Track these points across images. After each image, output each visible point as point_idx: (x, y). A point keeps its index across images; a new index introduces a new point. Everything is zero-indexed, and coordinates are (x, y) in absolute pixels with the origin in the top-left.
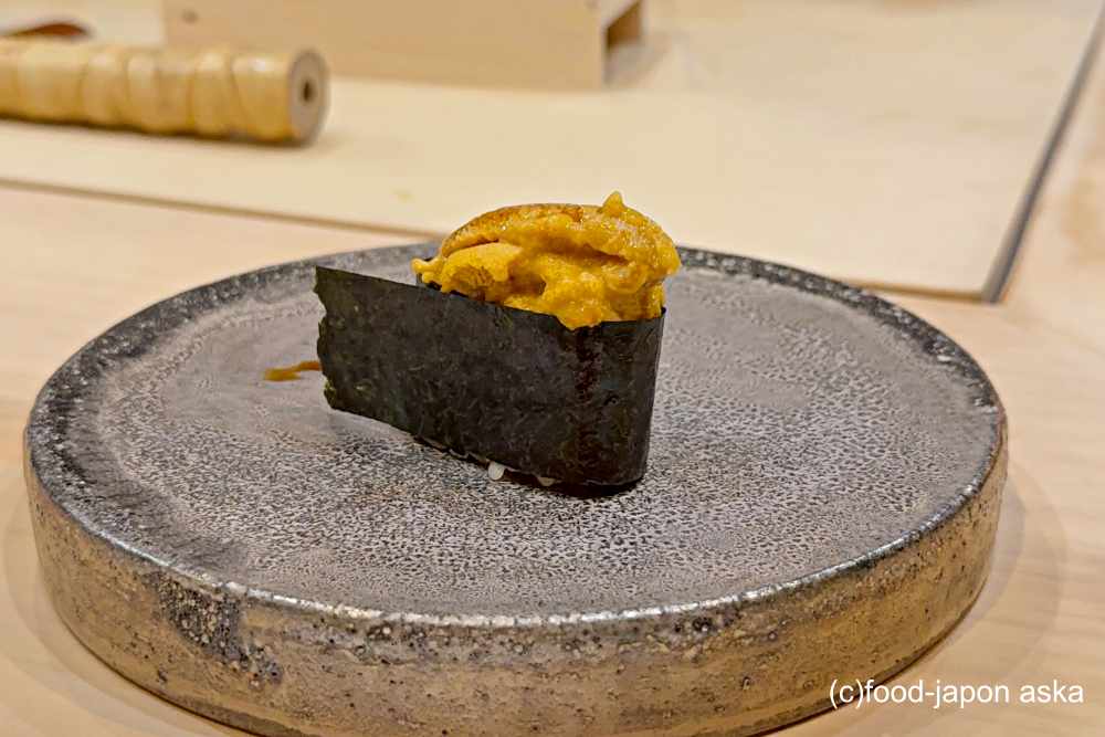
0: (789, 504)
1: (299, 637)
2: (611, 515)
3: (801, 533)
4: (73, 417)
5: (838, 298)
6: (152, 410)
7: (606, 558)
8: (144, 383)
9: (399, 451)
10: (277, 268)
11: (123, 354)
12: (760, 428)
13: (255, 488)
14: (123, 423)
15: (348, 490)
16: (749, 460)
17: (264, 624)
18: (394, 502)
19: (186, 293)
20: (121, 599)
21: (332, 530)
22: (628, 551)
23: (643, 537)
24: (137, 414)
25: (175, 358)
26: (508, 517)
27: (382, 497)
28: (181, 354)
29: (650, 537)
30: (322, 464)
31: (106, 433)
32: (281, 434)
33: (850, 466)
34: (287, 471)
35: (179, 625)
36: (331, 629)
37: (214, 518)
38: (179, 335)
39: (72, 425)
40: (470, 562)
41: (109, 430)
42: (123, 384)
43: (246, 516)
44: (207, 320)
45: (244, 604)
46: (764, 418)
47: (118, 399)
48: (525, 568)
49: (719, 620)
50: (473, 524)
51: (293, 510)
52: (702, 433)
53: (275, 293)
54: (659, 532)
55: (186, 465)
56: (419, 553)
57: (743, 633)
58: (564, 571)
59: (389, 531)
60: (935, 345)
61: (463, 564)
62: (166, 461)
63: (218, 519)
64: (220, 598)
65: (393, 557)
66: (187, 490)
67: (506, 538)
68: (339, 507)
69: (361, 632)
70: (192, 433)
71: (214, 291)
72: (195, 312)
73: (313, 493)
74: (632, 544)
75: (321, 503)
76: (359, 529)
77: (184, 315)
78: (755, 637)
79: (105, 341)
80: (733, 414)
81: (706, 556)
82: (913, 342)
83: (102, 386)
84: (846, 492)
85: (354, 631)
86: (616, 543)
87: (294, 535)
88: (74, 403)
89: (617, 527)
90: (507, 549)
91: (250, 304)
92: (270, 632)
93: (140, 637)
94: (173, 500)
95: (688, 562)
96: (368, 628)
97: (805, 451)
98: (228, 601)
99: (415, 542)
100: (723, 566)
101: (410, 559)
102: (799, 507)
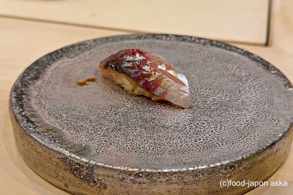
0: (244, 123)
1: (113, 177)
2: (194, 130)
3: (251, 134)
4: (24, 102)
5: (237, 52)
6: (47, 98)
7: (198, 145)
8: (42, 89)
9: (125, 109)
10: (70, 46)
11: (33, 79)
12: (227, 97)
13: (86, 125)
14: (39, 103)
15: (114, 124)
16: (227, 108)
17: (102, 173)
18: (129, 128)
19: (45, 56)
20: (52, 164)
21: (114, 139)
22: (203, 142)
23: (206, 137)
24: (43, 100)
25: (49, 79)
26: (164, 132)
27: (125, 127)
28: (50, 77)
29: (208, 137)
30: (103, 115)
31: (36, 107)
32: (88, 105)
33: (257, 110)
34: (94, 118)
35: (73, 173)
36: (123, 174)
37: (77, 136)
38: (47, 71)
39: (25, 105)
40: (158, 148)
41: (36, 106)
42: (36, 90)
43: (87, 136)
44: (55, 65)
45: (95, 167)
46: (227, 93)
47: (35, 95)
48: (175, 150)
49: (236, 165)
50: (155, 135)
51: (100, 132)
52: (210, 99)
53: (72, 55)
54: (210, 135)
55: (63, 118)
56: (142, 146)
57: (242, 168)
58: (187, 151)
59: (131, 138)
60: (270, 68)
61: (156, 150)
62: (56, 117)
63: (79, 137)
64: (87, 165)
65: (135, 148)
66: (66, 127)
67: (166, 140)
68: (113, 131)
69: (133, 175)
70: (62, 106)
71: (54, 55)
72: (50, 62)
73: (104, 126)
74: (203, 140)
75: (107, 130)
76: (122, 139)
77: (47, 64)
78: (245, 169)
79: (26, 74)
80: (218, 93)
81: (227, 143)
82: (263, 67)
83: (29, 90)
84: (259, 119)
85: (130, 175)
86: (199, 140)
87: (103, 141)
88: (23, 97)
89: (197, 134)
90: (167, 143)
91: (65, 59)
92: (103, 175)
93: (59, 174)
94: (63, 131)
95: (222, 146)
96: (135, 174)
97: (243, 105)
98: (90, 166)
99: (140, 142)
100: (233, 147)
101: (140, 149)
102: (248, 125)
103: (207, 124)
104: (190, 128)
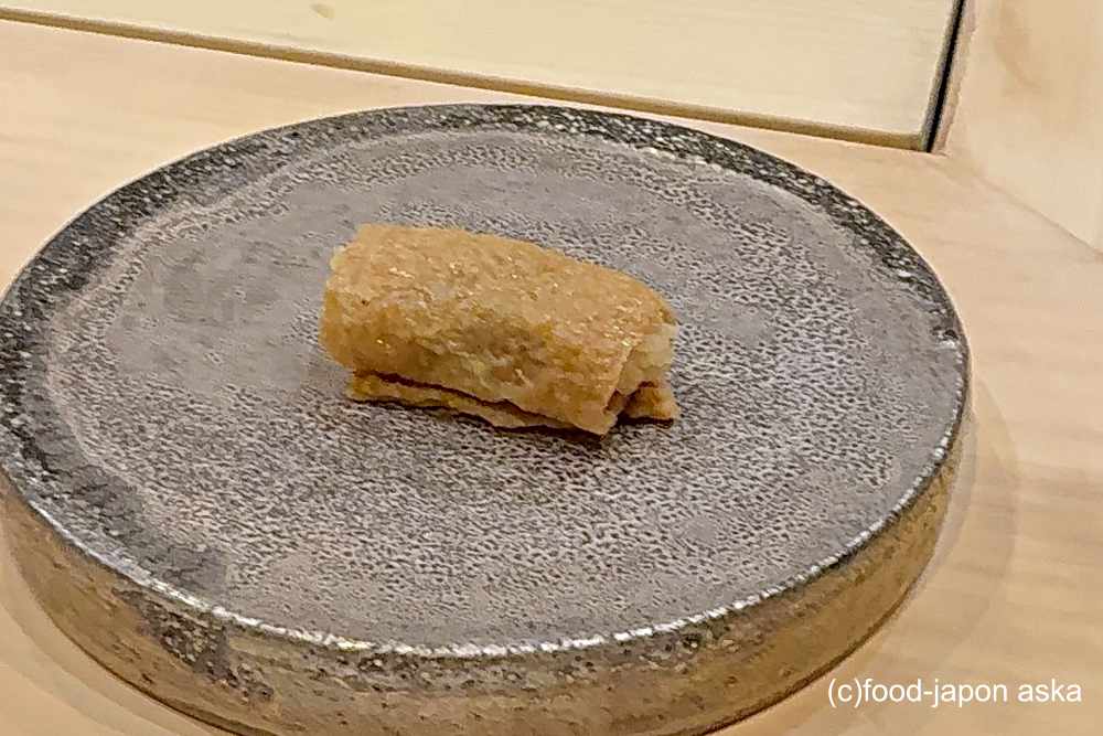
1: (290, 666)
2: (588, 496)
4: (23, 379)
5: (793, 188)
10: (208, 154)
11: (62, 287)
13: (222, 470)
14: (74, 383)
15: (317, 469)
17: (253, 652)
19: (115, 194)
20: (101, 607)
21: (307, 527)
22: (611, 547)
23: (623, 527)
24: (87, 369)
27: (352, 478)
29: (631, 526)
30: (286, 432)
31: (59, 399)
32: (238, 390)
33: (822, 421)
34: (251, 445)
36: (321, 660)
38: (116, 255)
39: (23, 390)
40: (453, 567)
41: (61, 394)
42: (68, 329)
43: (218, 512)
45: (230, 631)
46: (731, 354)
47: (65, 349)
49: (709, 635)
51: (264, 500)
53: (210, 191)
54: (639, 519)
56: (399, 556)
57: (730, 642)
59: (366, 525)
60: (895, 255)
63: (190, 516)
64: (204, 624)
65: (374, 563)
66: (152, 475)
67: (486, 532)
68: (310, 494)
69: (352, 664)
70: (148, 394)
71: (145, 190)
73: (282, 475)
74: (615, 536)
75: (291, 490)
76: (334, 526)
77: (119, 226)
78: (742, 644)
79: (40, 267)
80: (698, 349)
82: (872, 250)
83: (47, 332)
84: (820, 458)
85: (345, 663)
86: (598, 536)
87: (270, 535)
88: (21, 360)
90: (488, 547)
94: (140, 491)
95: (672, 562)
96: (359, 660)
97: (775, 401)
98: (214, 627)
99: (394, 541)
100: (708, 567)
102: (776, 481)
103: (638, 476)
104: (578, 490)
